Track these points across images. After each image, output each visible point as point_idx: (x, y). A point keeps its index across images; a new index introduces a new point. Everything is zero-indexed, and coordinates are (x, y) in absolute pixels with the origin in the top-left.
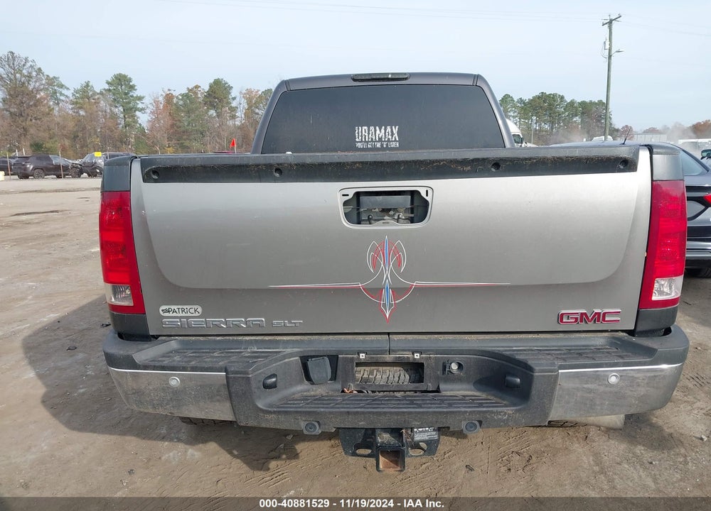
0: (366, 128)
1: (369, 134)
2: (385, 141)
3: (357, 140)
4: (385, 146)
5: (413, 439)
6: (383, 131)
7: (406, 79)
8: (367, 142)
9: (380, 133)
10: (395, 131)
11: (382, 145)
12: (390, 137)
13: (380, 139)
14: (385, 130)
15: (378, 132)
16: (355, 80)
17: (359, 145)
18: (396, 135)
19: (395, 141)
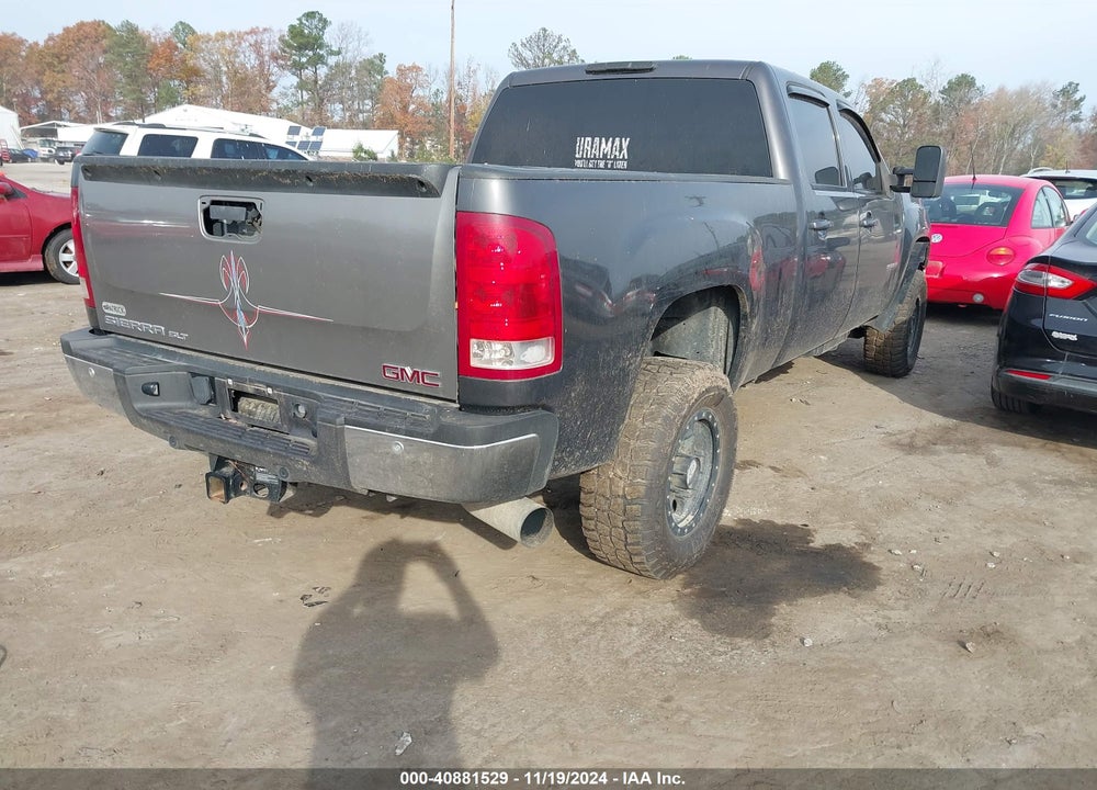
0: (589, 139)
1: (592, 147)
2: (610, 159)
3: (577, 156)
4: (609, 166)
5: (255, 477)
6: (610, 144)
7: (651, 70)
8: (589, 160)
9: (606, 147)
10: (625, 145)
11: (606, 164)
12: (617, 154)
13: (605, 156)
14: (613, 143)
15: (603, 145)
16: (588, 72)
17: (578, 163)
18: (625, 151)
19: (623, 159)
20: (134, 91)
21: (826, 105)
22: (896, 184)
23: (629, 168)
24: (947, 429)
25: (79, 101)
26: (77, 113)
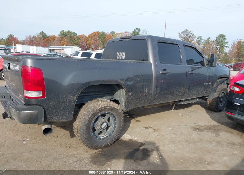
0: (119, 53)
3: (117, 56)
4: (122, 58)
6: (122, 54)
7: (130, 38)
13: (121, 56)
16: (121, 39)
17: (117, 58)
18: (124, 55)
19: (124, 57)
20: (102, 44)
21: (178, 45)
22: (207, 63)
23: (125, 59)
24: (214, 126)
25: (93, 47)
26: (92, 49)
